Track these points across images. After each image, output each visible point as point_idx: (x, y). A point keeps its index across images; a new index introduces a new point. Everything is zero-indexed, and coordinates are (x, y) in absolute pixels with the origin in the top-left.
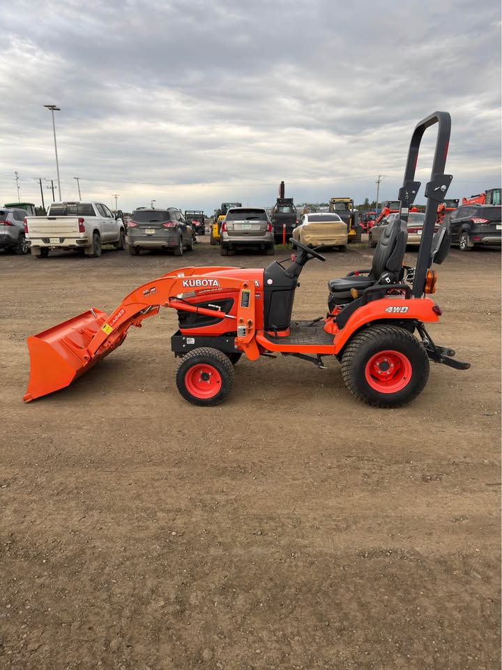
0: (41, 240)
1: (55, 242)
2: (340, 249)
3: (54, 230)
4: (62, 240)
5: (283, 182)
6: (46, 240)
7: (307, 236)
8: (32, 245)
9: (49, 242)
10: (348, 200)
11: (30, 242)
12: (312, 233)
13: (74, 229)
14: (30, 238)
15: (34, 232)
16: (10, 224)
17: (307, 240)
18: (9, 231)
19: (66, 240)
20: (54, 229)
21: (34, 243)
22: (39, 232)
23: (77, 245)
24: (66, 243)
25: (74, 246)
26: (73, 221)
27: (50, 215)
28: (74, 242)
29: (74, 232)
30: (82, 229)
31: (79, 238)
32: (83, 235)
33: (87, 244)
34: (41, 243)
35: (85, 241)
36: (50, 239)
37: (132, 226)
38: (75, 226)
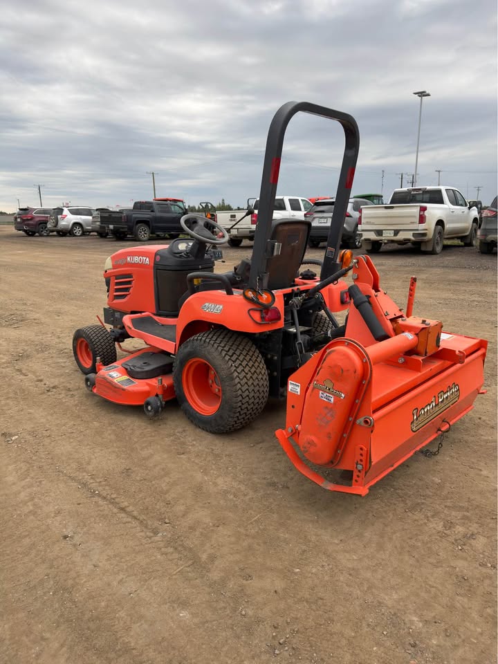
0: (373, 233)
3: (389, 221)
4: (396, 232)
6: (379, 233)
8: (363, 238)
9: (382, 235)
11: (361, 235)
13: (413, 219)
14: (363, 230)
15: (368, 223)
16: (347, 216)
19: (401, 232)
20: (389, 219)
21: (366, 236)
22: (373, 224)
23: (412, 238)
24: (401, 236)
25: (409, 240)
26: (414, 210)
28: (409, 236)
29: (412, 223)
30: (422, 219)
31: (417, 230)
32: (422, 226)
33: (426, 238)
34: (373, 236)
35: (424, 235)
36: (384, 231)
37: (489, 215)
38: (414, 217)
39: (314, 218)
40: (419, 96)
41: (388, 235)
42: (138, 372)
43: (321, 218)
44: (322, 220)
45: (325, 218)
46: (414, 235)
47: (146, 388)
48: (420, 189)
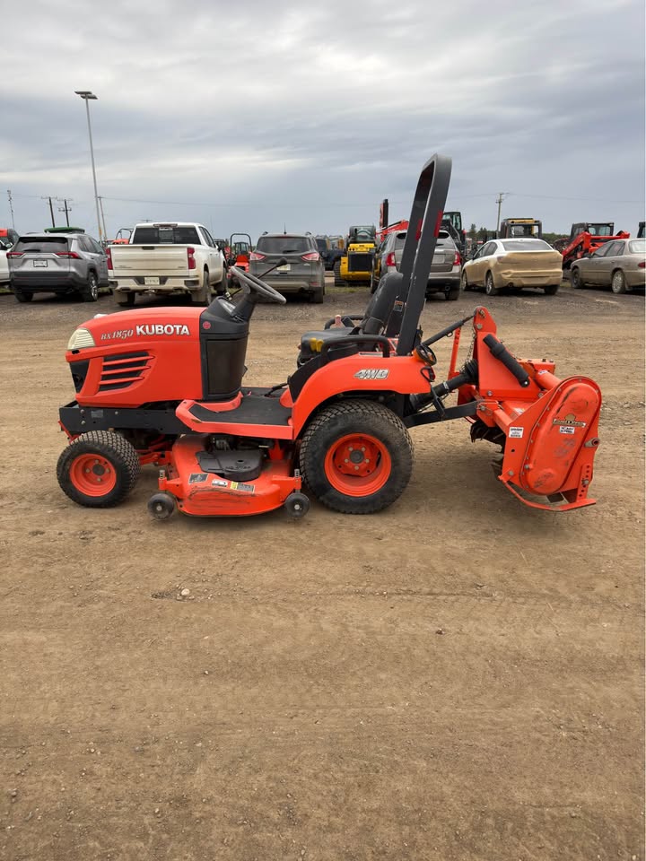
0: (132, 280)
1: (152, 284)
2: (550, 290)
3: (151, 265)
4: (163, 280)
5: (386, 201)
6: (140, 280)
7: (506, 271)
8: (118, 288)
9: (144, 283)
10: (530, 222)
11: (115, 284)
12: (514, 268)
13: (181, 264)
14: (116, 277)
15: (123, 268)
16: (75, 256)
17: (506, 277)
18: (76, 266)
19: (169, 280)
20: (151, 263)
21: (122, 284)
22: (130, 269)
23: (185, 287)
24: (170, 285)
25: (180, 289)
26: (180, 252)
27: (134, 243)
28: (180, 284)
29: (181, 268)
30: (192, 264)
31: (188, 277)
32: (192, 272)
33: (199, 286)
34: (133, 285)
35: (196, 282)
36: (146, 278)
37: (257, 259)
38: (182, 260)
39: (25, 260)
40: (83, 97)
41: (153, 283)
42: (245, 473)
43: (36, 260)
44: (39, 263)
45: (44, 259)
46: (186, 282)
47: (275, 487)
48: (169, 226)
